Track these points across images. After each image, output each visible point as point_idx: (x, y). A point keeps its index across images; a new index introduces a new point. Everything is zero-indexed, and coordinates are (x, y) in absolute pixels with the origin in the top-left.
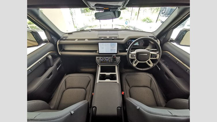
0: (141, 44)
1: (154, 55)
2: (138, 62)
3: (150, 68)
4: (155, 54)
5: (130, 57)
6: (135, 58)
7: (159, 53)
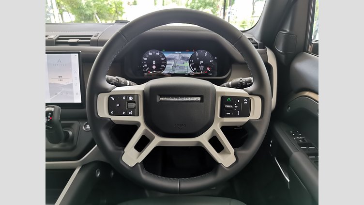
0: (202, 67)
1: (234, 99)
2: (157, 141)
3: (220, 176)
4: (242, 99)
5: (103, 112)
6: (140, 119)
7: (260, 93)
